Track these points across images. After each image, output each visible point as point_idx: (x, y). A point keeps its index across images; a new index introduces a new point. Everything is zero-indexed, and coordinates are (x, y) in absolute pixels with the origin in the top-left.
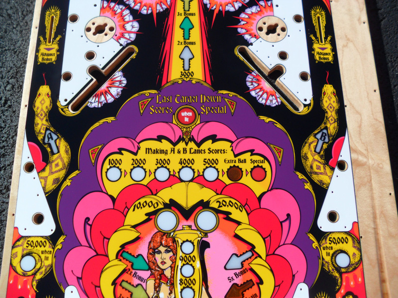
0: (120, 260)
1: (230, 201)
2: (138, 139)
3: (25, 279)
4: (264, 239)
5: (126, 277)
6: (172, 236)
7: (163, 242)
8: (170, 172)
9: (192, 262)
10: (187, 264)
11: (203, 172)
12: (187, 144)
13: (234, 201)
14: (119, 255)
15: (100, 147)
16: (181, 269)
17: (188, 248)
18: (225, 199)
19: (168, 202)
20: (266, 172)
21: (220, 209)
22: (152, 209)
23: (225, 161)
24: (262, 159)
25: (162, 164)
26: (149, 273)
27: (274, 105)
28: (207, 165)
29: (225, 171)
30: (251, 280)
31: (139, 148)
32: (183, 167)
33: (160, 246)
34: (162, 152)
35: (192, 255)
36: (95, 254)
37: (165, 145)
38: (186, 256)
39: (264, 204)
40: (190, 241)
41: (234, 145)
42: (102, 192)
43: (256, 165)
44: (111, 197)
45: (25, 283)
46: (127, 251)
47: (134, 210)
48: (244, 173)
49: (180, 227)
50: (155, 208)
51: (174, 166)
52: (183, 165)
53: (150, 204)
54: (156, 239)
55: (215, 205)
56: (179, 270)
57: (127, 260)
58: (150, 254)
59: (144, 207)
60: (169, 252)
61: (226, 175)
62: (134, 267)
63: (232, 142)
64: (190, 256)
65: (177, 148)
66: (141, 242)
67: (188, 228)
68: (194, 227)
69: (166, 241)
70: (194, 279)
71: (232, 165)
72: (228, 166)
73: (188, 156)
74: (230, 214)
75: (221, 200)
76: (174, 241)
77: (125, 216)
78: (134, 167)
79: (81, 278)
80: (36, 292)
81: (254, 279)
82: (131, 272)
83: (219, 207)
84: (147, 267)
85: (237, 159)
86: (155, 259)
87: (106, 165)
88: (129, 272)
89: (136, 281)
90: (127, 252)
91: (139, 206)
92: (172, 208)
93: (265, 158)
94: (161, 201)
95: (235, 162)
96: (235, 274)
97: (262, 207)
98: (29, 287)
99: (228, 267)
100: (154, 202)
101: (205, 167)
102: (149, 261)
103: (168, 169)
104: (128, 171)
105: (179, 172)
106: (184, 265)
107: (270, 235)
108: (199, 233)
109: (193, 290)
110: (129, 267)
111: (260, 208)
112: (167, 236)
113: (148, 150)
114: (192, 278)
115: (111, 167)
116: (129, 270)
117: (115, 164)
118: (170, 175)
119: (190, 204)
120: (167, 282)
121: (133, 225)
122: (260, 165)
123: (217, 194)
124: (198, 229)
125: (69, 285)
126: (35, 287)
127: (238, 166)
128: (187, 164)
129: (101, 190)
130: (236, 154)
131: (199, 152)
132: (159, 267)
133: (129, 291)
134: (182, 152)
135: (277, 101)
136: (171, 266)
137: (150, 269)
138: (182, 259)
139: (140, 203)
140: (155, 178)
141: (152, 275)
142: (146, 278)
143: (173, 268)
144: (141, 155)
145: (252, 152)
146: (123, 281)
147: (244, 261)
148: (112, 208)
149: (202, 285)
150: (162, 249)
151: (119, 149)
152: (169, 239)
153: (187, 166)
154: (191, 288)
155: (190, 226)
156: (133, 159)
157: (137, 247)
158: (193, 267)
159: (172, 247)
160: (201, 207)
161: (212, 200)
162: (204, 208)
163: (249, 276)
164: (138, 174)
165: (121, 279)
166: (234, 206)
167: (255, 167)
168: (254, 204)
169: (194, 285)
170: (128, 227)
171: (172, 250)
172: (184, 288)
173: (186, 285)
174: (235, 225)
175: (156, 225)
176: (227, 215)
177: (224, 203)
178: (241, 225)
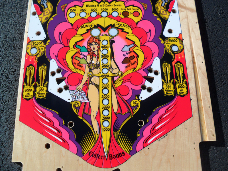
0: (75, 48)
1: (124, 24)
2: (83, 1)
3: (33, 57)
4: (139, 39)
5: (77, 55)
7: (94, 41)
8: (97, 14)
9: (107, 48)
10: (105, 49)
11: (112, 13)
12: (104, 3)
13: (125, 24)
14: (74, 46)
15: (66, 5)
16: (102, 51)
17: (105, 43)
18: (121, 24)
19: (96, 25)
20: (139, 13)
21: (119, 27)
22: (89, 28)
23: (121, 9)
24: (138, 8)
25: (93, 11)
26: (88, 53)
28: (113, 11)
29: (121, 13)
30: (134, 56)
31: (83, 5)
32: (103, 12)
33: (92, 42)
34: (93, 6)
35: (107, 46)
36: (64, 46)
37: (95, 3)
38: (104, 46)
39: (139, 25)
40: (106, 40)
41: (125, 3)
42: (67, 22)
43: (135, 10)
44: (71, 24)
45: (33, 59)
47: (81, 28)
48: (130, 14)
49: (101, 35)
50: (90, 27)
51: (99, 11)
52: (103, 11)
53: (88, 26)
54: (91, 39)
55: (117, 26)
56: (101, 52)
57: (78, 48)
58: (88, 45)
59: (86, 27)
60: (97, 44)
61: (122, 14)
62: (81, 51)
63: (124, 2)
65: (100, 4)
66: (84, 41)
68: (108, 35)
69: (95, 40)
71: (124, 11)
72: (123, 11)
73: (105, 7)
74: (124, 29)
75: (120, 24)
76: (99, 40)
77: (77, 31)
78: (81, 12)
79: (57, 56)
80: (37, 62)
81: (135, 55)
82: (80, 53)
83: (119, 26)
84: (87, 51)
85: (126, 8)
86: (90, 47)
87: (69, 12)
88: (79, 53)
89: (82, 57)
90: (78, 45)
91: (83, 27)
92: (98, 27)
93: (139, 8)
94: (93, 25)
95: (126, 9)
96: (126, 53)
97: (138, 27)
98: (34, 60)
99: (123, 50)
100: (90, 25)
101: (112, 11)
102: (88, 48)
103: (96, 13)
104: (79, 14)
105: (101, 14)
106: (103, 49)
107: (142, 38)
108: (110, 37)
109: (108, 60)
110: (79, 51)
112: (96, 38)
113: (87, 6)
114: (107, 55)
115: (71, 12)
116: (79, 52)
117: (72, 11)
118: (97, 15)
119: (106, 25)
120: (96, 57)
121: (81, 34)
122: (137, 10)
123: (118, 22)
124: (110, 35)
125: (52, 59)
126: (37, 60)
127: (127, 11)
128: (104, 10)
129: (66, 21)
130: (126, 6)
131: (110, 6)
132: (92, 51)
133: (79, 61)
134: (102, 6)
136: (97, 50)
137: (88, 51)
138: (102, 47)
139: (84, 26)
140: (91, 16)
141: (89, 54)
142: (86, 55)
143: (98, 51)
144: (84, 7)
145: (133, 6)
146: (76, 56)
147: (130, 48)
148: (71, 28)
150: (94, 43)
151: (74, 5)
152: (96, 40)
153: (104, 11)
154: (107, 59)
155: (106, 34)
156: (81, 9)
157: (82, 43)
158: (107, 50)
159: (98, 43)
160: (111, 27)
161: (116, 24)
162: (112, 27)
163: (132, 54)
164: (83, 15)
165: (75, 56)
166: (125, 26)
167: (134, 11)
168: (135, 26)
169: (108, 57)
170: (79, 35)
171: (98, 44)
172: (103, 59)
173: (104, 57)
174: (126, 34)
175: (91, 34)
176: (122, 30)
177: (121, 25)
178: (129, 34)
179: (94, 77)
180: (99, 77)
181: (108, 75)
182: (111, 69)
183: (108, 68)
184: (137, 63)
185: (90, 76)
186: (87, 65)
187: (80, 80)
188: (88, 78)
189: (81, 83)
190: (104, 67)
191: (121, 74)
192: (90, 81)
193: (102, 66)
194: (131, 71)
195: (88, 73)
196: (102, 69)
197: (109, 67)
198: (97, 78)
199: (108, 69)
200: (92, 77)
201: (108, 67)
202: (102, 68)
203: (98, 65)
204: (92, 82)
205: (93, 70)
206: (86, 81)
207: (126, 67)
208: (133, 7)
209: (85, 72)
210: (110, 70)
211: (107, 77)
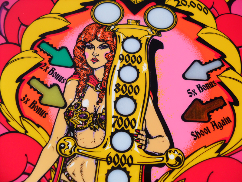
0: (36, 52)
1: (192, 2)
4: (238, 48)
5: (38, 73)
6: (113, 29)
7: (99, 36)
9: (136, 64)
10: (130, 65)
13: (196, 2)
14: (35, 46)
16: (119, 71)
17: (132, 46)
21: (179, 8)
26: (73, 70)
30: (221, 98)
33: (93, 40)
35: (137, 55)
36: (4, 41)
38: (128, 55)
40: (137, 38)
46: (47, 41)
49: (124, 21)
54: (90, 31)
55: (173, 3)
56: (116, 72)
57: (45, 52)
58: (79, 48)
60: (106, 47)
62: (53, 62)
64: (134, 56)
66: (69, 32)
67: (135, 23)
68: (142, 23)
69: (103, 34)
70: (137, 86)
74: (192, 14)
76: (114, 35)
77: (55, 4)
81: (226, 97)
82: (47, 68)
83: (178, 5)
84: (71, 64)
86: (84, 54)
88: (45, 68)
89: (51, 80)
90: (48, 43)
96: (199, 87)
97: (233, 12)
99: (188, 75)
102: (75, 56)
106: (124, 66)
108: (149, 30)
109: (135, 101)
110: (46, 61)
111: (231, 13)
112: (105, 29)
114: (134, 85)
116: (45, 64)
120: (97, 86)
121: (62, 13)
124: (148, 25)
132: (88, 65)
133: (39, 93)
136: (105, 66)
137: (74, 66)
138: (122, 58)
141: (76, 74)
142: (66, 77)
143: (108, 68)
146: (34, 77)
147: (211, 71)
149: (149, 95)
150: (96, 43)
152: (107, 33)
154: (132, 98)
155: (138, 22)
157: (62, 39)
158: (138, 70)
159: (109, 43)
160: (154, 3)
162: (157, 4)
163: (218, 92)
165: (31, 76)
166: (196, 7)
169: (136, 94)
170: (56, 16)
171: (109, 46)
172: (121, 97)
173: (123, 92)
174: (198, 28)
175: (92, 16)
176: (188, 16)
177: (185, 3)
178: (207, 28)
179: (81, 159)
180: (98, 160)
181: (131, 157)
182: (143, 138)
183: (133, 131)
184: (231, 125)
185: (67, 152)
186: (62, 111)
187: (28, 162)
188: (58, 160)
189: (29, 175)
190: (120, 126)
191: (178, 159)
192: (64, 171)
193: (113, 120)
194: (211, 153)
195: (62, 141)
196: (113, 134)
197: (136, 128)
198: (89, 164)
199: (132, 136)
200: (72, 156)
201: (133, 127)
202: (113, 130)
203: (101, 114)
204: (68, 176)
205: (79, 132)
206: (50, 170)
207: (196, 135)
209: (50, 136)
210: (138, 141)
211: (126, 166)
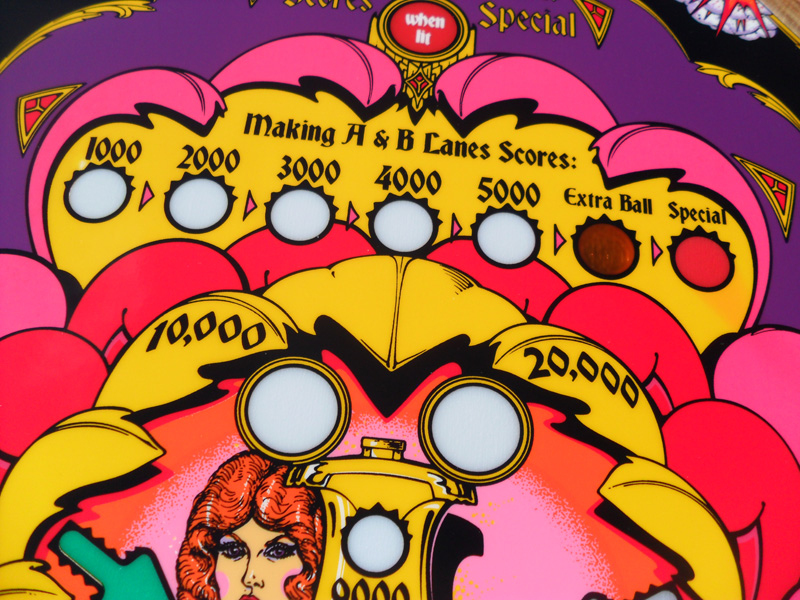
0: (44, 569)
1: (584, 356)
2: (223, 81)
4: (732, 537)
6: (310, 479)
7: (264, 505)
8: (333, 210)
11: (475, 227)
12: (415, 117)
13: (600, 357)
14: (42, 544)
15: (66, 91)
17: (376, 544)
18: (562, 345)
19: (309, 328)
20: (732, 257)
21: (539, 382)
22: (234, 351)
23: (567, 195)
24: (715, 207)
25: (305, 177)
27: (753, 37)
28: (493, 202)
29: (568, 231)
31: (220, 111)
32: (391, 198)
33: (244, 522)
34: (312, 132)
35: (392, 582)
37: (330, 111)
38: (362, 584)
39: (729, 380)
40: (393, 515)
41: (606, 143)
42: (33, 255)
43: (691, 225)
44: (67, 280)
46: (84, 525)
47: (153, 345)
48: (645, 251)
49: (350, 445)
50: (246, 345)
51: (357, 188)
52: (392, 189)
53: (230, 329)
54: (231, 485)
55: (519, 366)
57: (76, 570)
58: (195, 552)
59: (200, 336)
60: (286, 552)
61: (568, 249)
63: (597, 134)
64: (383, 586)
65: (373, 126)
66: (159, 489)
67: (388, 454)
68: (414, 451)
69: (278, 500)
71: (596, 213)
72: (579, 215)
73: (415, 160)
74: (585, 409)
75: (544, 348)
76: (316, 503)
77: (110, 368)
78: (187, 177)
83: (537, 373)
85: (615, 194)
86: (213, 581)
87: (76, 158)
90: (87, 533)
91: (177, 329)
92: (327, 355)
93: (728, 206)
94: (279, 319)
95: (608, 204)
97: (719, 394)
100: (249, 320)
101: (482, 208)
102: (181, 589)
103: (329, 200)
104: (160, 188)
105: (372, 216)
107: (757, 523)
108: (435, 479)
111: (713, 398)
112: (285, 476)
113: (255, 123)
115: (91, 167)
117: (107, 158)
118: (333, 221)
119: (410, 347)
121: (136, 408)
122: (709, 227)
123: (531, 320)
124: (435, 462)
127: (619, 223)
128: (408, 188)
129: (31, 248)
130: (611, 174)
131: (463, 150)
134: (393, 142)
135: (762, 25)
138: (342, 596)
139: (184, 320)
140: (269, 226)
144: (226, 134)
145: (677, 180)
148: (60, 324)
150: (254, 536)
151: (138, 106)
152: (290, 495)
153: (407, 197)
155: (397, 446)
156: (189, 148)
157: (137, 515)
159: (300, 534)
160: (454, 368)
161: (507, 341)
162: (466, 372)
164: (199, 204)
166: (599, 377)
167: (686, 233)
168: (686, 382)
170: (114, 417)
171: (298, 549)
174: (602, 461)
175: (241, 423)
176: (569, 415)
177: (558, 362)
178: (631, 462)
208: (671, 189)
